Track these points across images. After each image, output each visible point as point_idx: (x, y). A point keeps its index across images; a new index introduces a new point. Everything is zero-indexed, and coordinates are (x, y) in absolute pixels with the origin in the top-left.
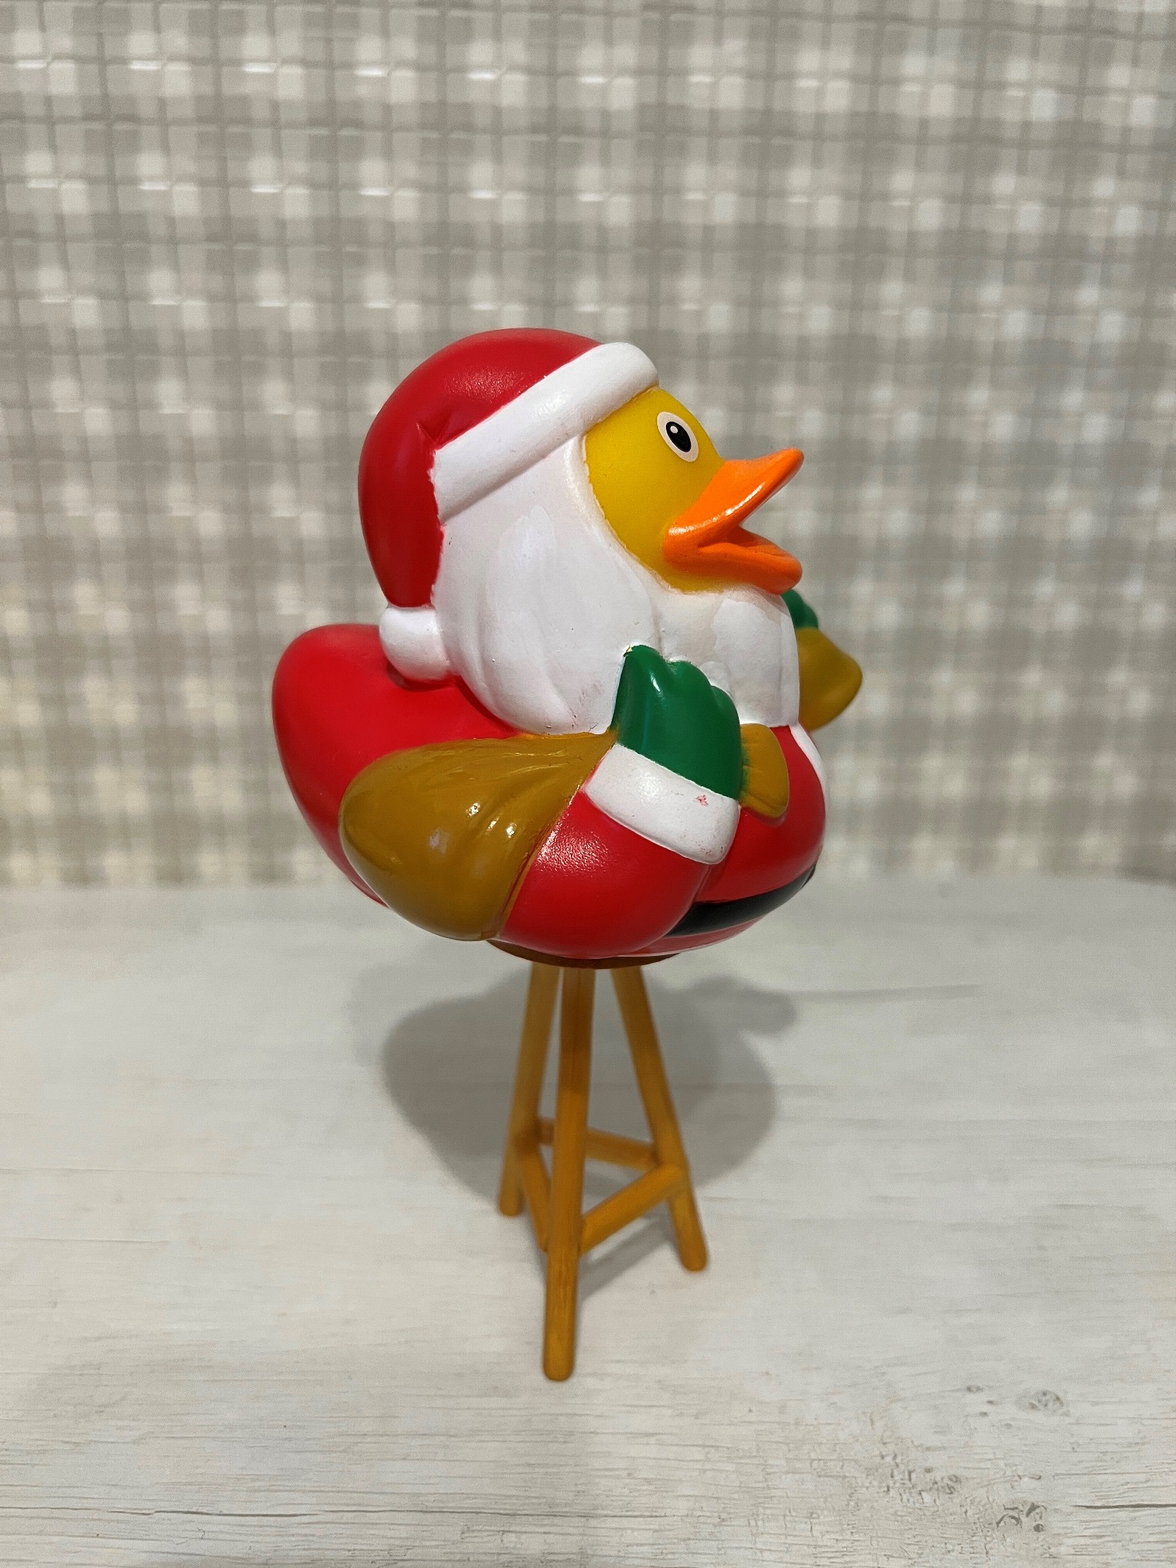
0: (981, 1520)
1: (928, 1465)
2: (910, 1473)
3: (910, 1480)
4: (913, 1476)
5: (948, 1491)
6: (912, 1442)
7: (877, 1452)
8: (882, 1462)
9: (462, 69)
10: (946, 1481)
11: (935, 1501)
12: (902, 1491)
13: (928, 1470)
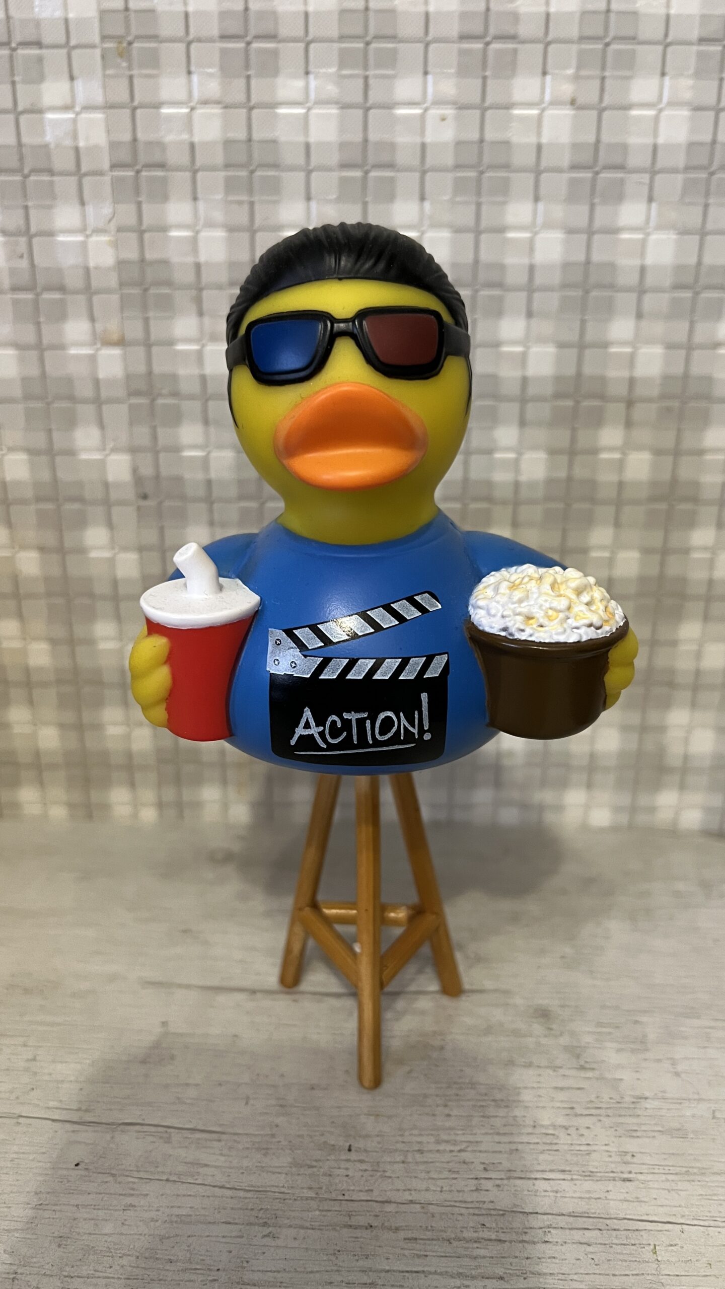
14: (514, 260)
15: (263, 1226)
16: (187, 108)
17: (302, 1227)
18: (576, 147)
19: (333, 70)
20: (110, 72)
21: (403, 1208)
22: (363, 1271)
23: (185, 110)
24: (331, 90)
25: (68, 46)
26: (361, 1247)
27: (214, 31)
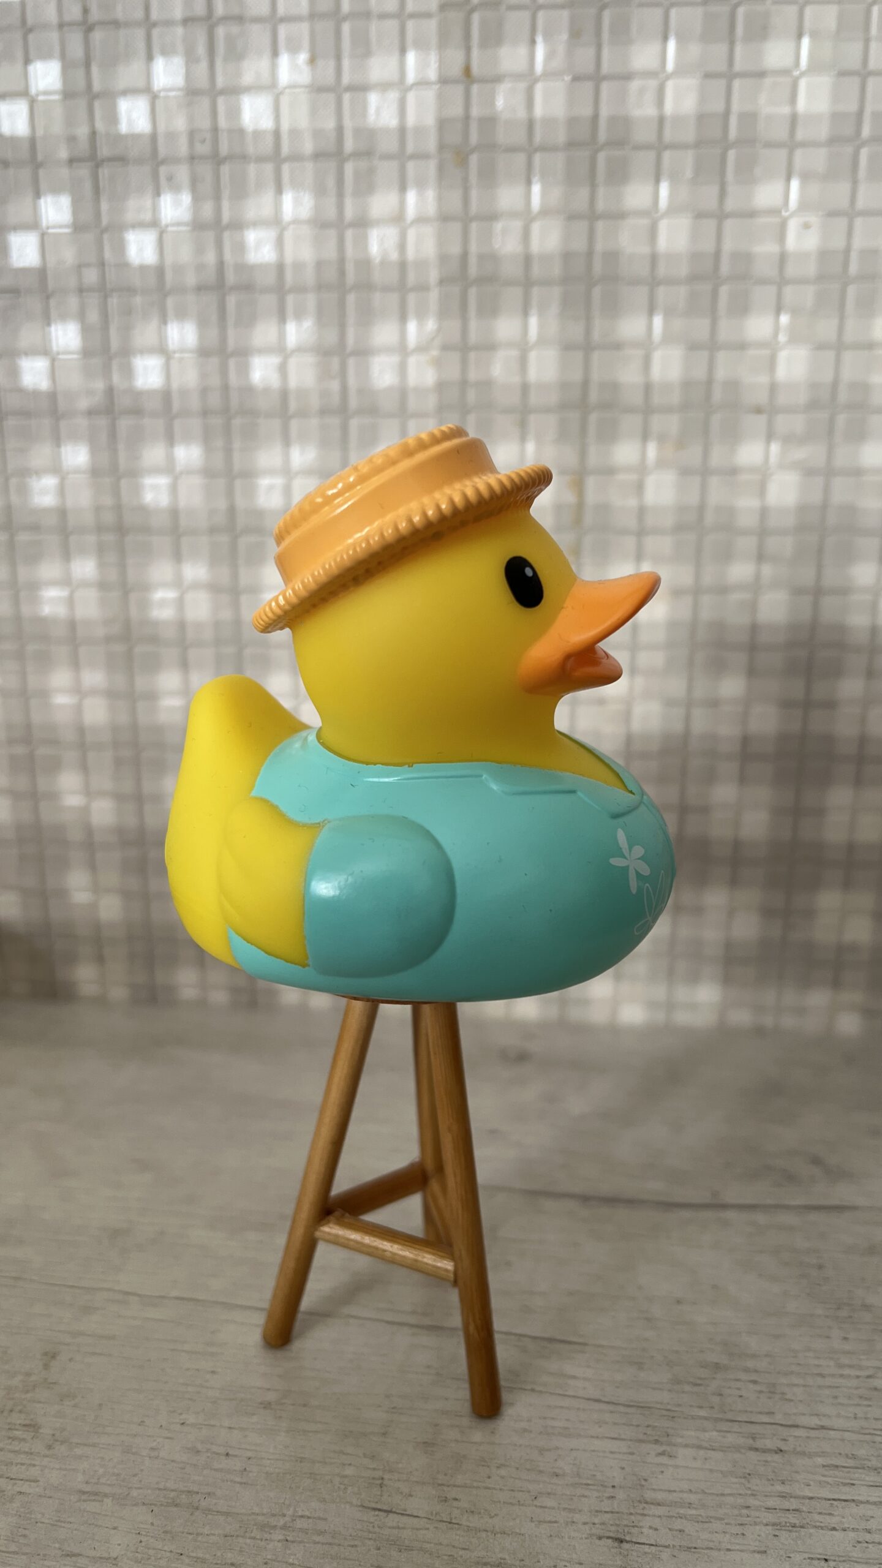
15: (655, 1444)
17: (700, 1447)
20: (445, 182)
21: (813, 1433)
22: (783, 1497)
26: (774, 1472)
27: (561, 138)
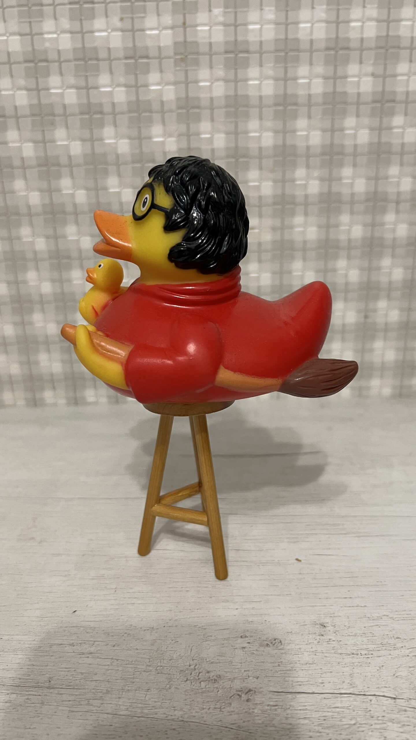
0: (223, 695)
1: (209, 670)
2: (199, 673)
3: (198, 676)
4: (200, 674)
5: (213, 681)
6: (206, 659)
7: (189, 664)
8: (189, 668)
9: (92, 32)
10: (215, 677)
11: (206, 686)
12: (193, 681)
13: (208, 672)
14: (348, 142)
16: (210, 82)
18: (374, 93)
19: (272, 65)
20: (178, 68)
23: (208, 84)
24: (271, 73)
25: (160, 58)
27: (222, 50)
